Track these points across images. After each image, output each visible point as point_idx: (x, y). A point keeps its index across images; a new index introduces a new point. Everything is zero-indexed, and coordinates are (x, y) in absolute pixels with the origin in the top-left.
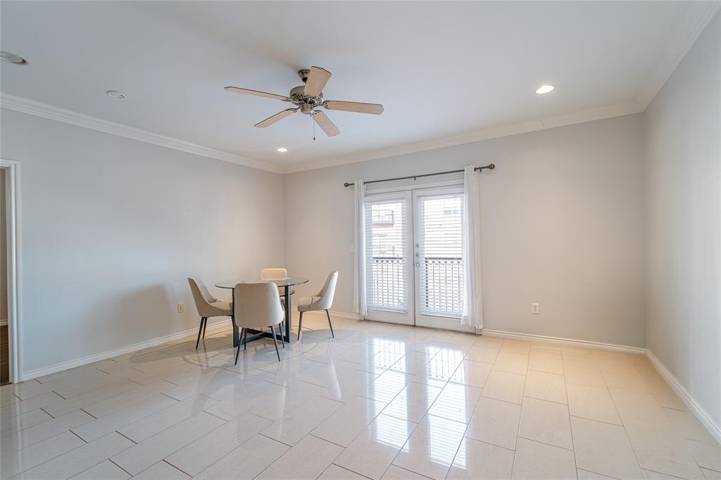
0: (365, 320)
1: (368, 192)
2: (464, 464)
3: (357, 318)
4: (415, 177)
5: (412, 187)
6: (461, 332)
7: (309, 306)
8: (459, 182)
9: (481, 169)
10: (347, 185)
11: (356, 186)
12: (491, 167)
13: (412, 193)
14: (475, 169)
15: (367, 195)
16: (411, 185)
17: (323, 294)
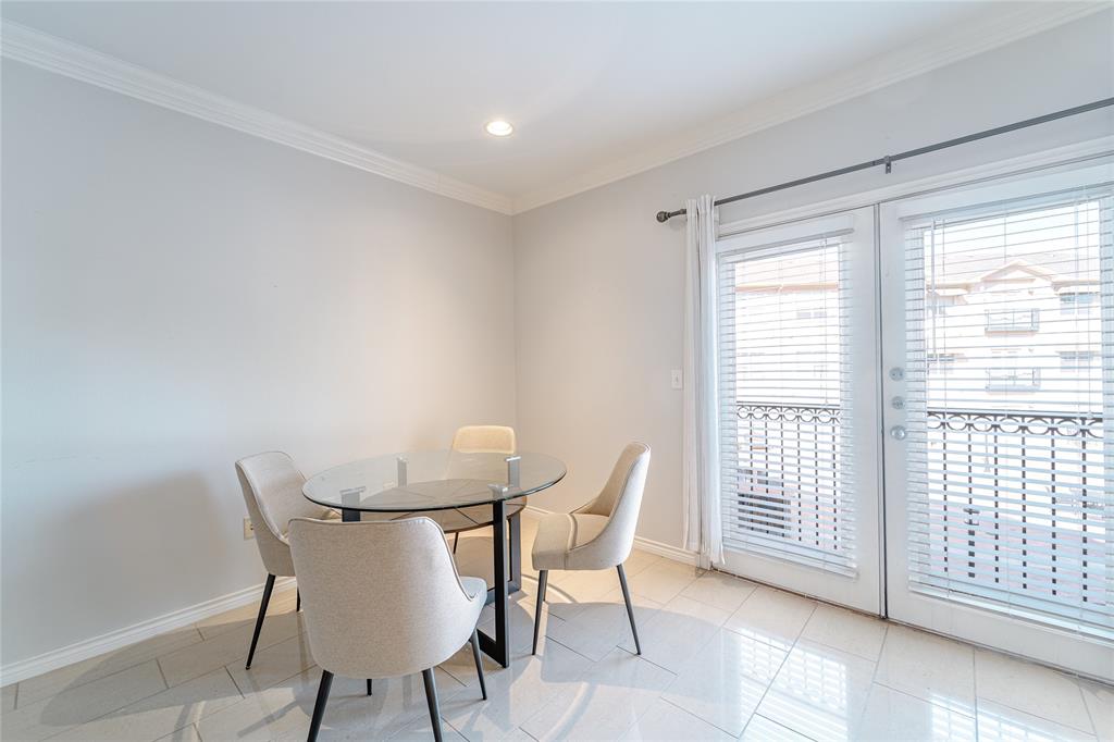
0: (714, 569)
1: (726, 228)
3: (693, 561)
4: (888, 162)
5: (880, 193)
7: (566, 556)
10: (663, 217)
11: (691, 214)
13: (877, 213)
15: (720, 237)
16: (877, 187)
17: (606, 507)
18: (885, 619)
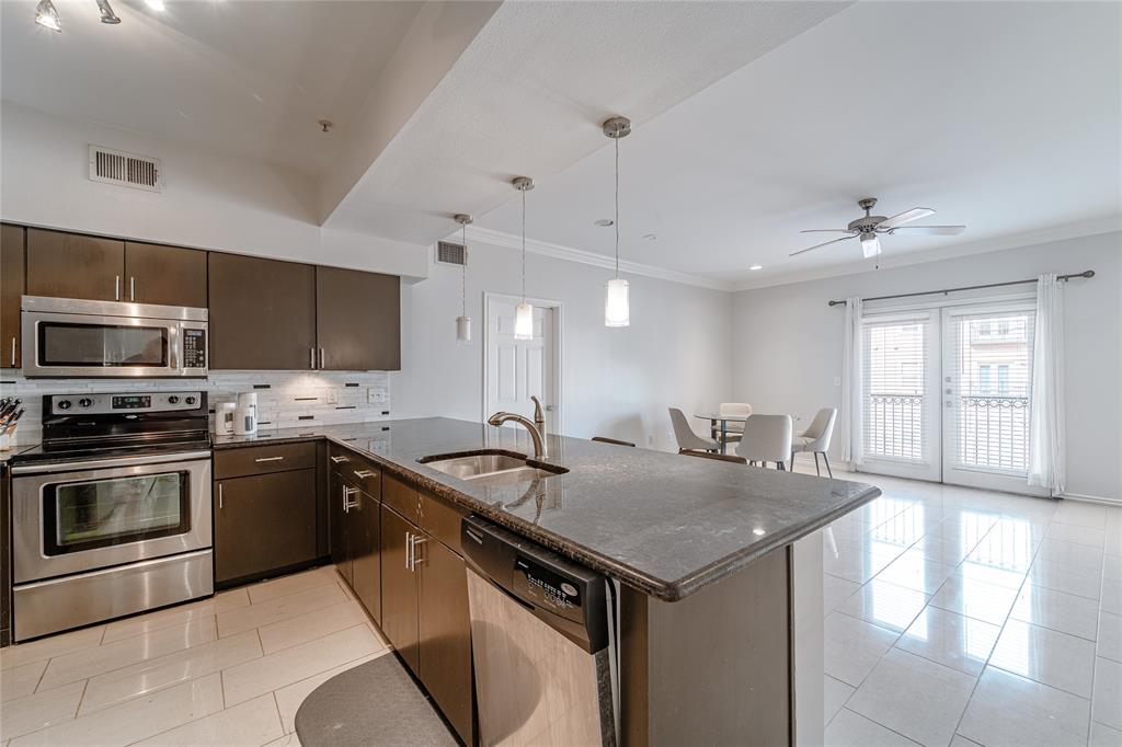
0: (857, 472)
1: (865, 311)
2: (1025, 671)
3: (845, 468)
4: (946, 292)
5: (942, 304)
6: (1025, 496)
8: (1031, 295)
9: (1066, 278)
10: (832, 303)
11: (848, 304)
12: (1089, 274)
13: (941, 311)
14: (1058, 278)
15: (864, 316)
16: (942, 301)
18: (941, 483)
